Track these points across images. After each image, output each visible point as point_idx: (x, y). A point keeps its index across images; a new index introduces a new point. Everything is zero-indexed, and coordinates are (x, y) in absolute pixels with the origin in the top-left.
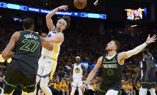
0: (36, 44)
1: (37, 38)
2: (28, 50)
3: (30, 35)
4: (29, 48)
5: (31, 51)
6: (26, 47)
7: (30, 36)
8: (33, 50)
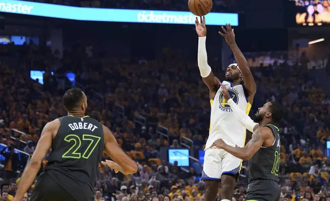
0: (93, 141)
1: (95, 127)
2: (79, 156)
3: (79, 123)
4: (80, 154)
5: (83, 157)
6: (74, 153)
7: (80, 126)
8: (86, 155)
